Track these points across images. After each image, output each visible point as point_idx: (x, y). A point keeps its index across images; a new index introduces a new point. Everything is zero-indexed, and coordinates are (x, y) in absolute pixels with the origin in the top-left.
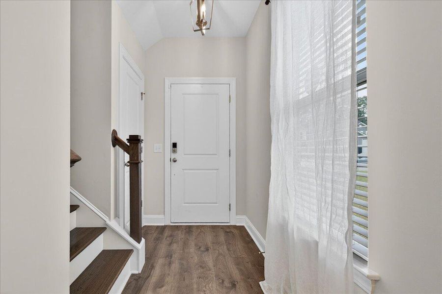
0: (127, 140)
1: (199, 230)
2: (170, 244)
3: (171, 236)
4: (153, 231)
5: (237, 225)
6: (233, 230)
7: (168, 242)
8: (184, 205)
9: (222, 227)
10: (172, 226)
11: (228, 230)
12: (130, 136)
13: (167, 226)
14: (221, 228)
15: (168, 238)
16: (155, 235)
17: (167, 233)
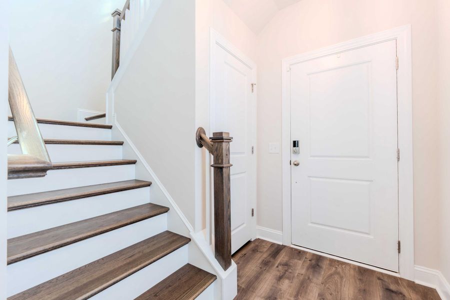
0: (210, 138)
1: (334, 269)
2: (280, 278)
3: (286, 265)
4: (265, 250)
5: (417, 282)
6: (405, 291)
7: (278, 274)
8: (310, 225)
9: (381, 277)
10: (292, 248)
11: (393, 287)
12: (213, 133)
13: (285, 246)
14: (379, 279)
15: (280, 267)
16: (265, 256)
17: (282, 257)
